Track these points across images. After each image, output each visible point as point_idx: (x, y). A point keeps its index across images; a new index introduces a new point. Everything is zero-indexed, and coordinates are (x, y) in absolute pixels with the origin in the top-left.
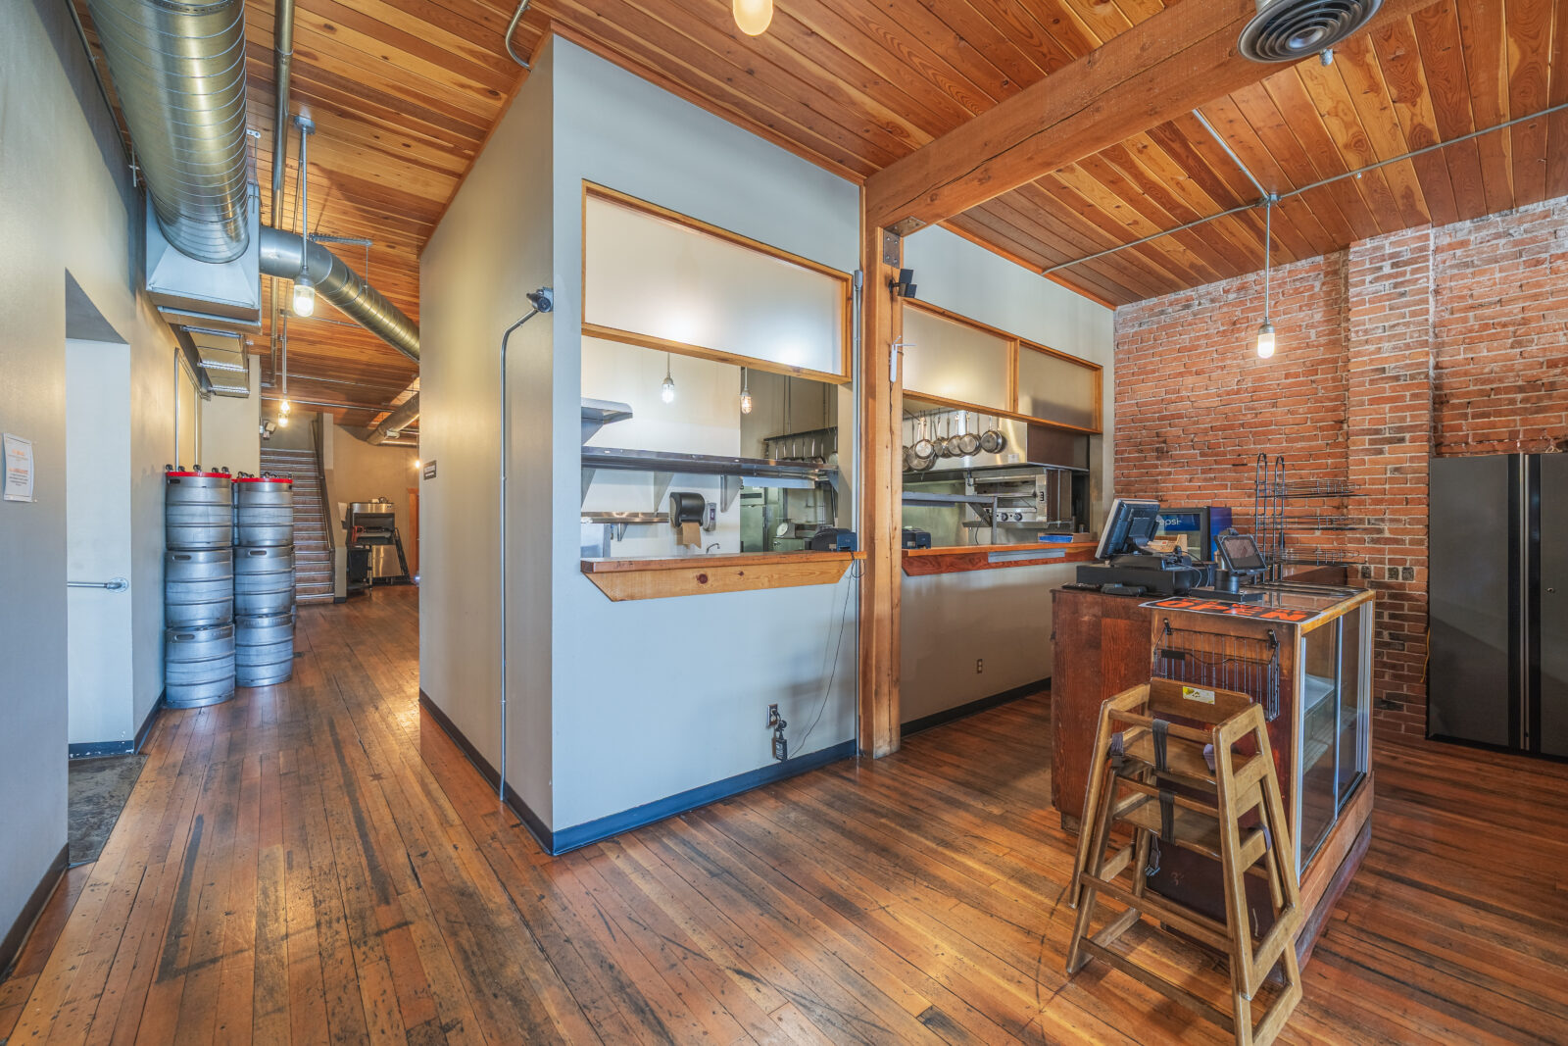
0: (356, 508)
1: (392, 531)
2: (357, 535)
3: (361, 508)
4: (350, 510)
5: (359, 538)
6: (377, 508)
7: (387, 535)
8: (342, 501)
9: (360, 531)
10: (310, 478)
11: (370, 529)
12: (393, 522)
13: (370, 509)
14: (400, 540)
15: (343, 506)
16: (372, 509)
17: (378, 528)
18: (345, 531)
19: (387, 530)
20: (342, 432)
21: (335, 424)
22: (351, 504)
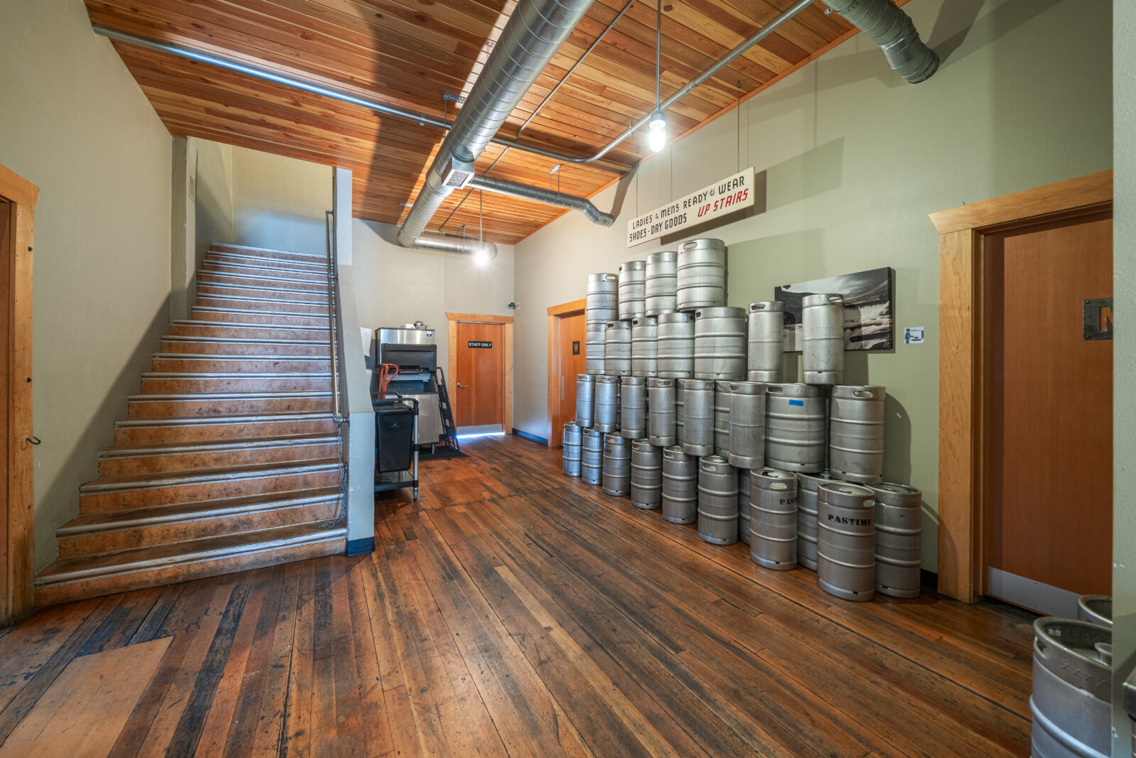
0: (384, 338)
1: (433, 373)
2: (389, 378)
3: (390, 336)
4: (376, 342)
5: (392, 383)
6: (409, 337)
7: (425, 378)
8: (365, 327)
9: (392, 370)
10: (320, 288)
11: (405, 368)
12: (434, 359)
13: (400, 338)
14: (444, 385)
15: (366, 334)
16: (402, 338)
17: (413, 368)
18: (369, 372)
19: (426, 370)
20: (365, 229)
21: (354, 216)
22: (377, 332)
